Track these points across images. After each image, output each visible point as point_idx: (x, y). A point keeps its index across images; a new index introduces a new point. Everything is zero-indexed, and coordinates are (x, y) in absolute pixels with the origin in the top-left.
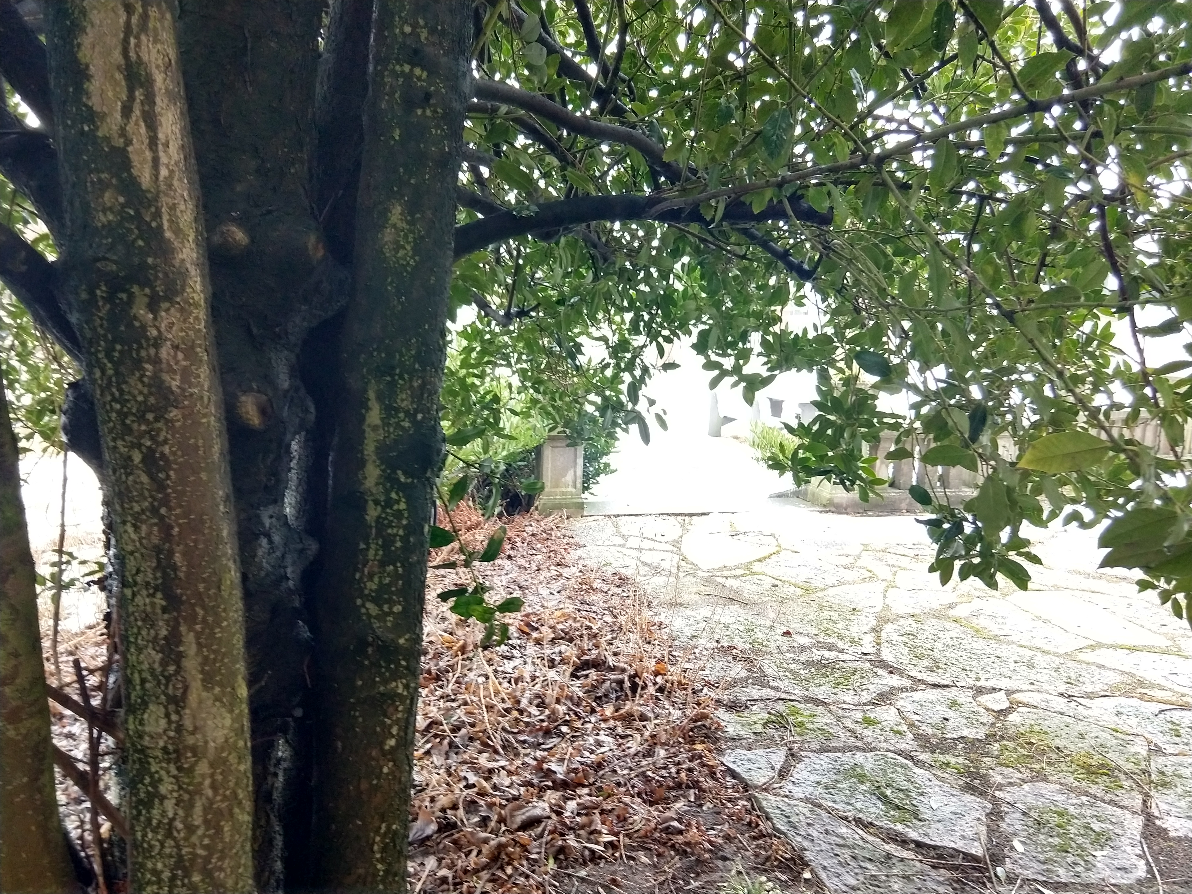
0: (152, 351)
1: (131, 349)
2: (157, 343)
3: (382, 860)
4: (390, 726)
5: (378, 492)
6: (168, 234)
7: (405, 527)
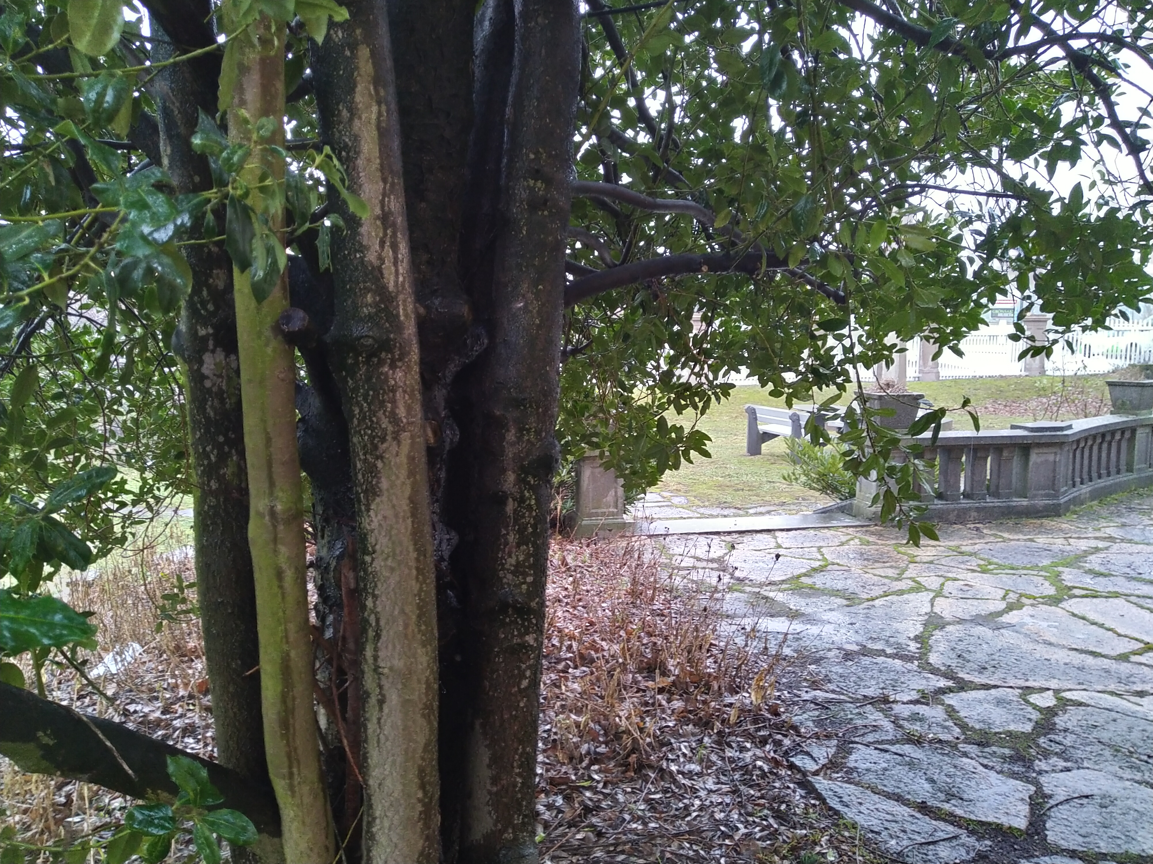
0: (391, 395)
1: (379, 394)
2: (393, 391)
3: (519, 775)
4: (525, 671)
5: (515, 490)
6: (402, 318)
7: (534, 518)
